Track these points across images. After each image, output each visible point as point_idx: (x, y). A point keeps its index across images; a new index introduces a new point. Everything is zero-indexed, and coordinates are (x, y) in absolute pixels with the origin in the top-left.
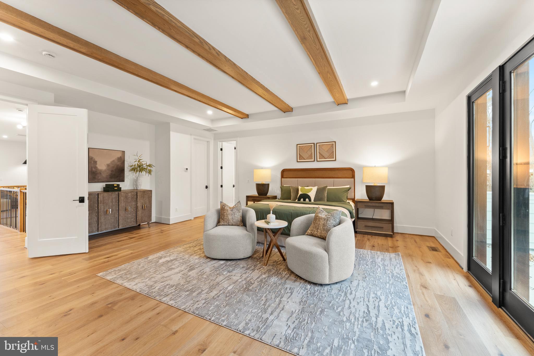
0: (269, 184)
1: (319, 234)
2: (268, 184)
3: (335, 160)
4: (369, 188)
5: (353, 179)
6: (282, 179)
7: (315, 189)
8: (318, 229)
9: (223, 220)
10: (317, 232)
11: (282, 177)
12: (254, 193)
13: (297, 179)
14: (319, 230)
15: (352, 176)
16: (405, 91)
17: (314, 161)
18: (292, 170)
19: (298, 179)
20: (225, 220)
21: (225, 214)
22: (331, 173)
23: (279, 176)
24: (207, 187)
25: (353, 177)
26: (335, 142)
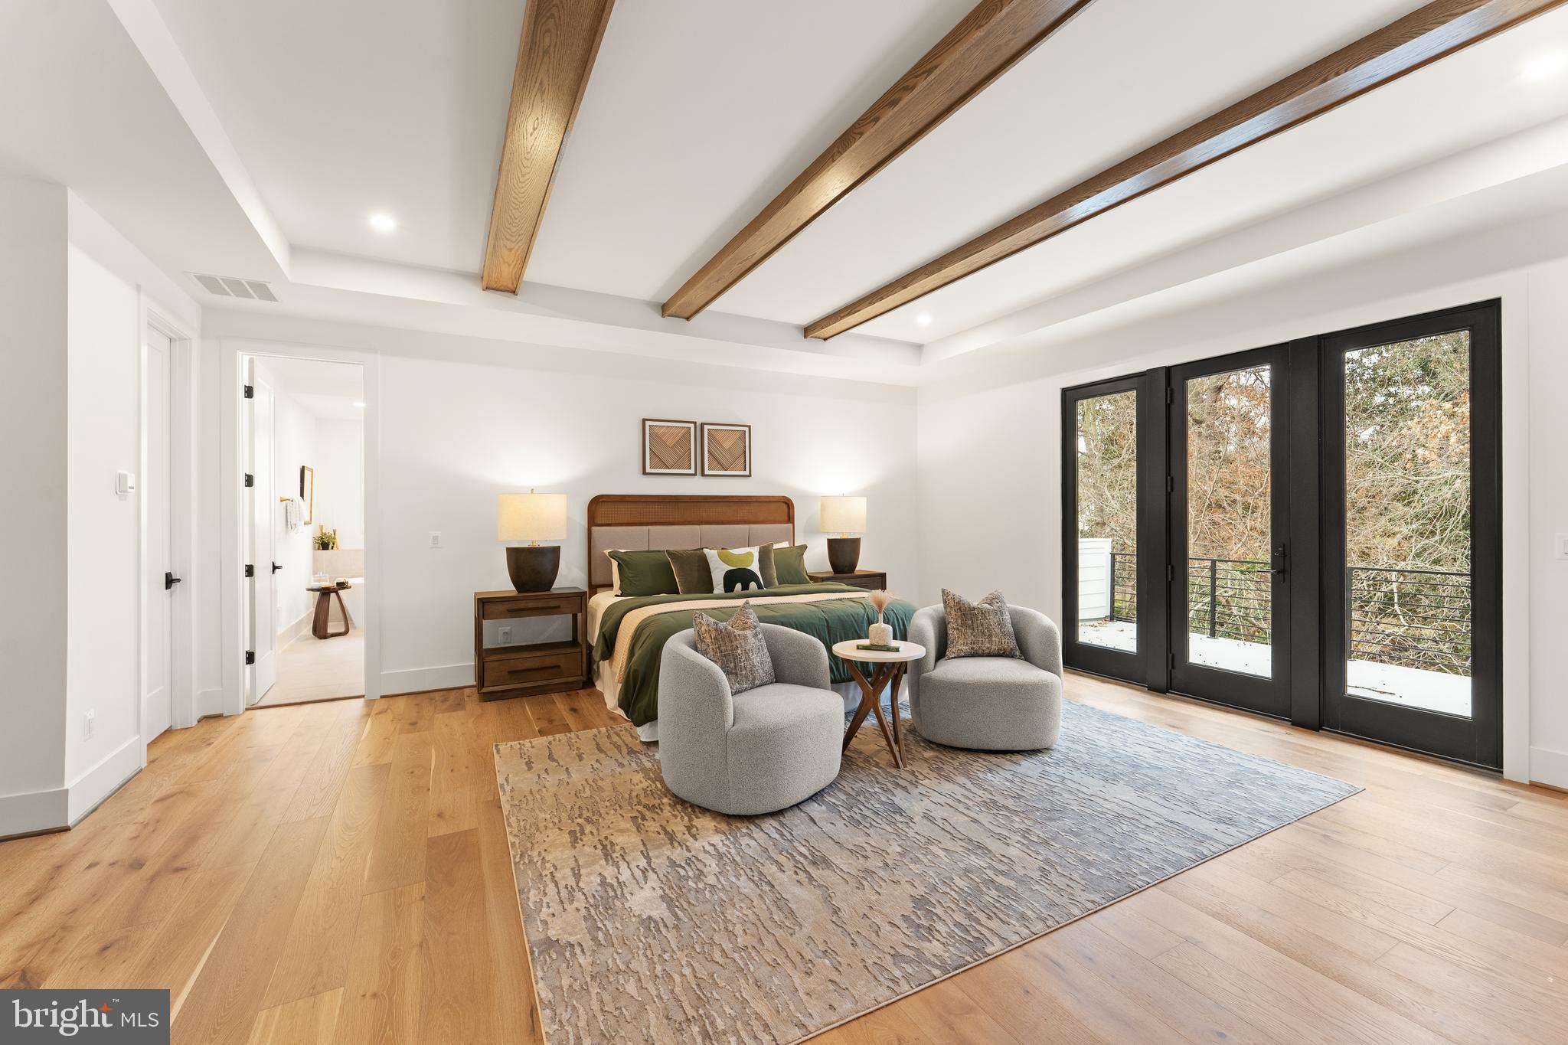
0: (558, 548)
1: (994, 648)
2: (556, 551)
3: (750, 475)
4: (833, 544)
5: (791, 525)
6: (593, 528)
8: (990, 636)
10: (991, 642)
11: (593, 521)
12: (502, 583)
13: (646, 528)
14: (993, 639)
15: (787, 518)
16: (923, 345)
17: (695, 474)
18: (627, 499)
19: (650, 527)
22: (744, 512)
23: (581, 518)
24: (170, 581)
25: (790, 519)
26: (749, 427)
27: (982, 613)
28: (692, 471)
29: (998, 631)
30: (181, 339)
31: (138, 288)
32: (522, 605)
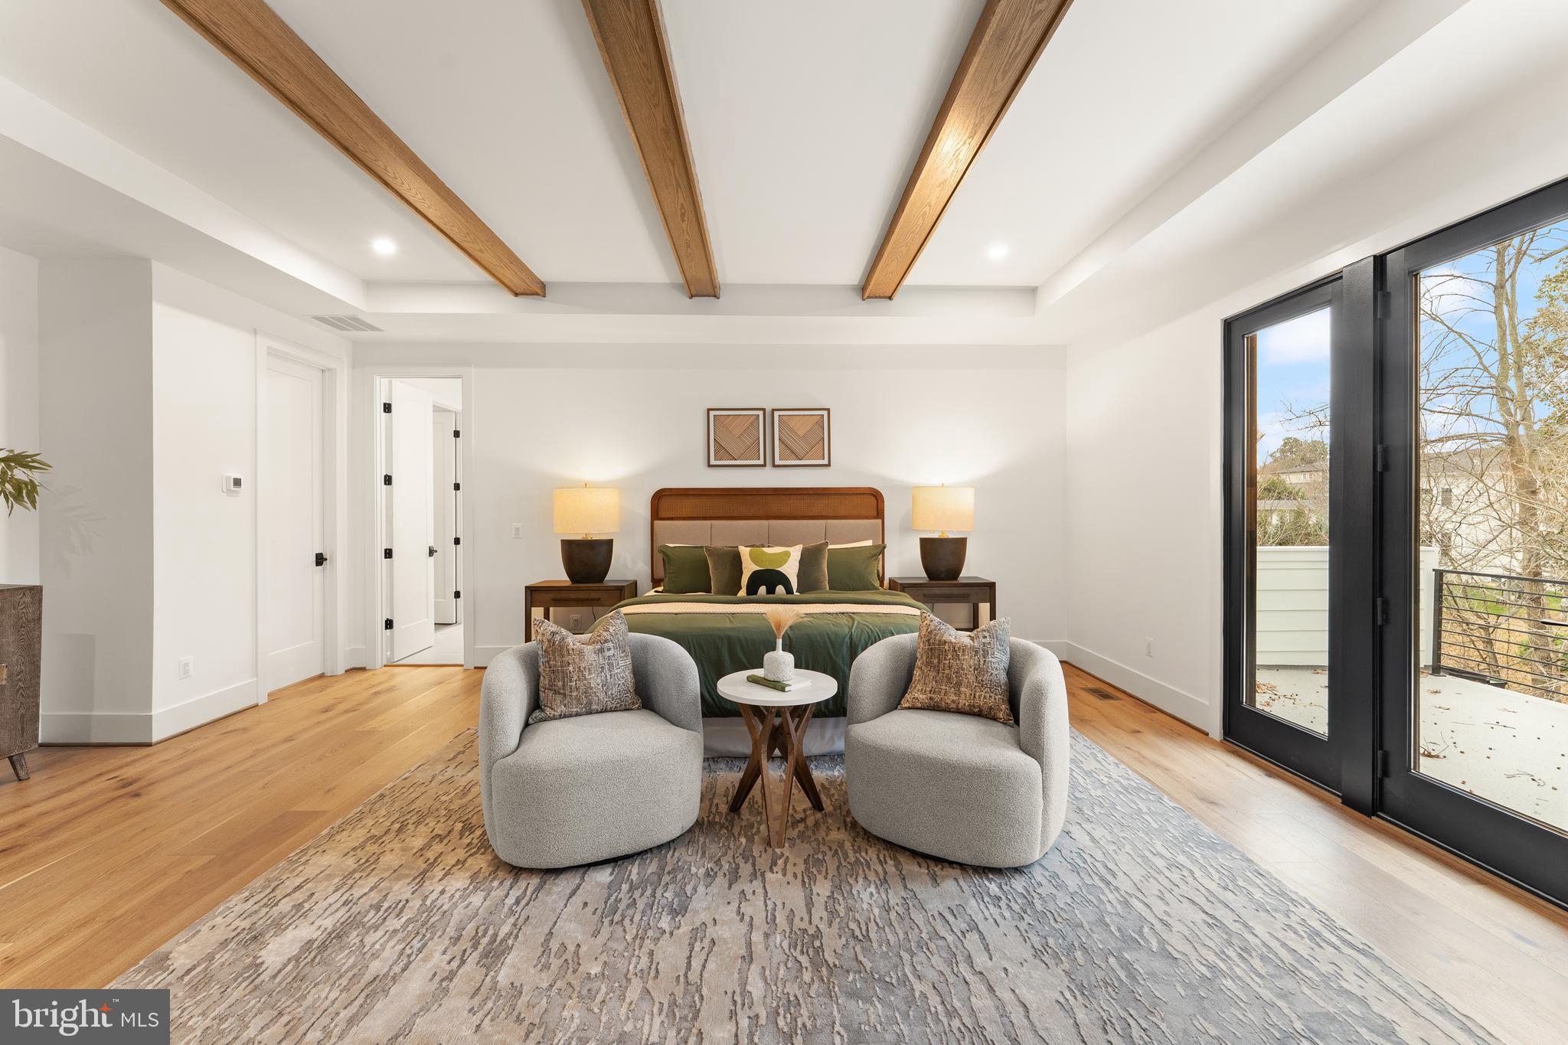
0: (611, 541)
1: (963, 702)
2: (610, 543)
3: (829, 465)
4: (929, 547)
5: (879, 521)
6: (655, 522)
7: (796, 552)
8: (959, 684)
9: (564, 695)
10: (958, 694)
11: (656, 514)
12: (557, 573)
13: (708, 523)
14: (963, 689)
15: (875, 513)
16: (1037, 288)
17: (764, 465)
18: (691, 493)
19: (713, 522)
20: (574, 694)
21: (571, 668)
22: (821, 505)
23: (644, 511)
24: (320, 560)
25: (879, 514)
26: (828, 410)
27: (954, 650)
28: (761, 462)
29: (972, 678)
30: (329, 370)
31: (255, 332)
32: (573, 595)
